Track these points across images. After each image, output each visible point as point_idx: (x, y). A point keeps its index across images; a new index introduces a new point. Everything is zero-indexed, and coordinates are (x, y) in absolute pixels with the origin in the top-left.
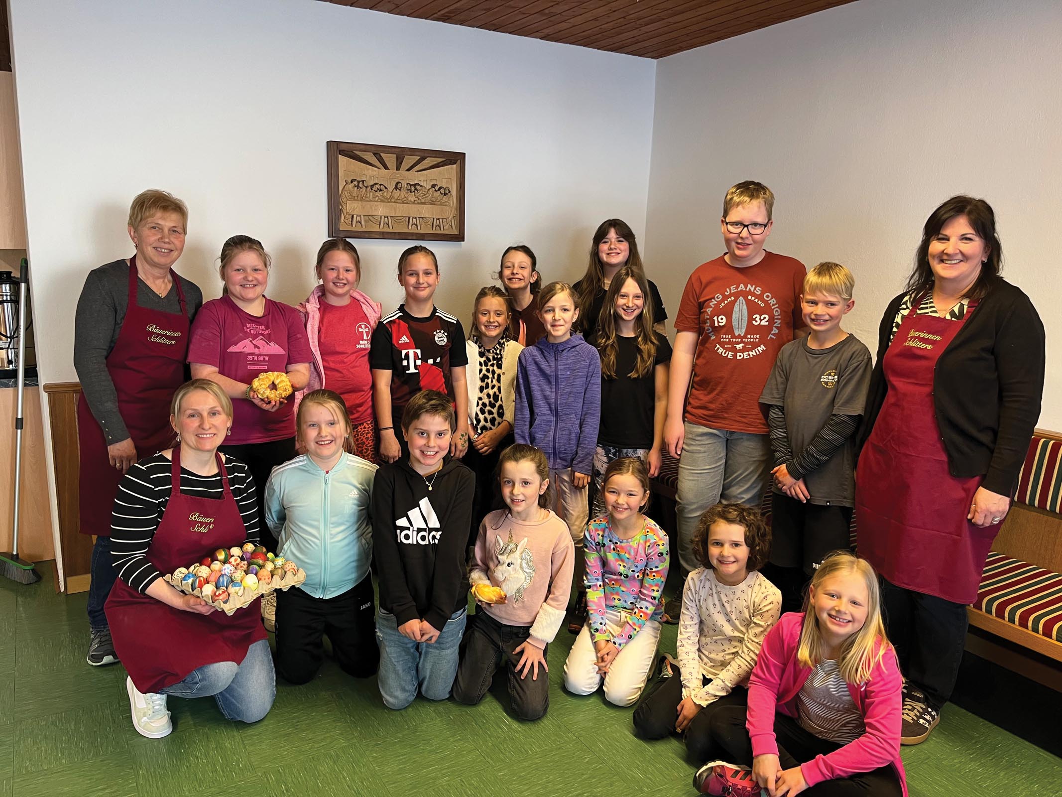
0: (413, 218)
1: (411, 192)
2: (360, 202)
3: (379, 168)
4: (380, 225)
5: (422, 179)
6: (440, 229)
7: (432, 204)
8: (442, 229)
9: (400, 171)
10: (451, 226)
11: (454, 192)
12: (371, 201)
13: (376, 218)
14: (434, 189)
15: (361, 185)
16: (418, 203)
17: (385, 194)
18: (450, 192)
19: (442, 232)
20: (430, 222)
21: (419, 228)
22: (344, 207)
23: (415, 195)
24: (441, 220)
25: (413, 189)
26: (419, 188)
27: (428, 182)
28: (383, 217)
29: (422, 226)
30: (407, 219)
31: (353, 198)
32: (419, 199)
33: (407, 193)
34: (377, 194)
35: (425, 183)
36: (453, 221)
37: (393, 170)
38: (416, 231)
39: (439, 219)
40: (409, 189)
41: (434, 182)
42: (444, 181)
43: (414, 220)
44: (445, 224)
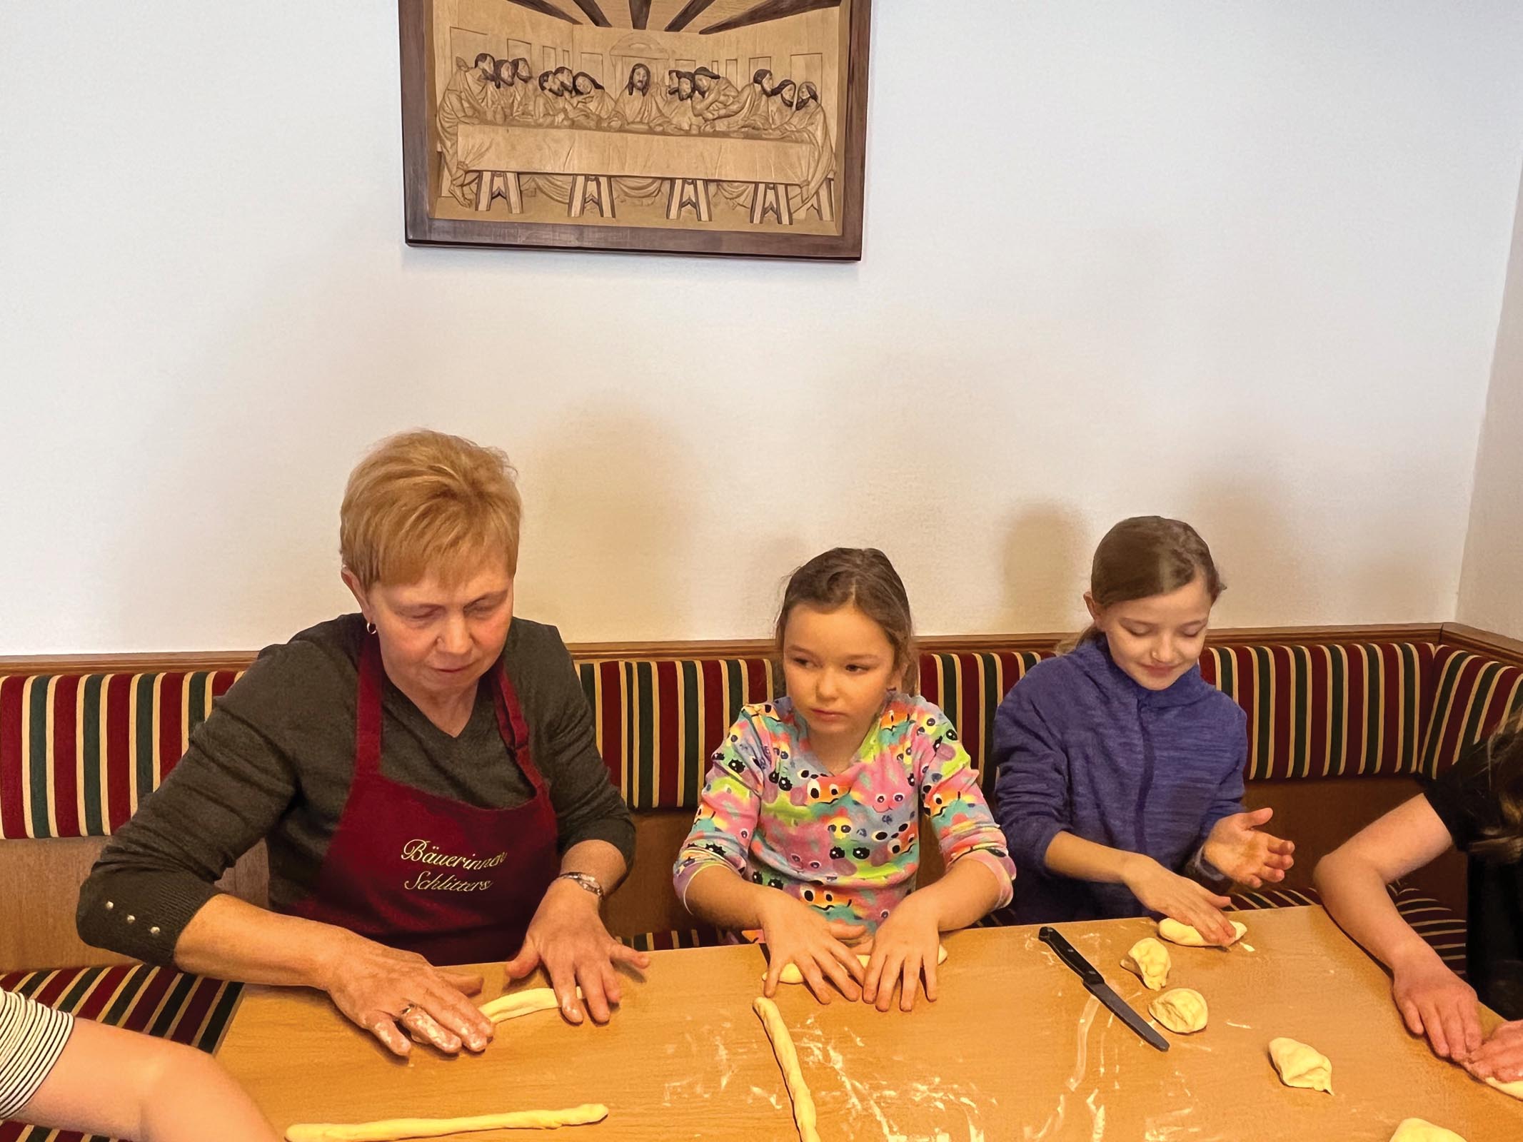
0: (685, 180)
2: (501, 130)
3: (575, 22)
4: (570, 205)
5: (724, 55)
6: (780, 222)
7: (747, 137)
8: (785, 219)
9: (647, 31)
10: (819, 211)
11: (831, 99)
12: (540, 126)
13: (559, 181)
14: (758, 87)
15: (505, 73)
16: (701, 134)
17: (592, 106)
18: (814, 97)
19: (785, 228)
20: (745, 199)
21: (705, 216)
22: (448, 144)
23: (693, 108)
24: (781, 189)
25: (686, 86)
27: (742, 64)
28: (581, 180)
29: (714, 211)
30: (667, 185)
31: (478, 116)
32: (706, 120)
33: (668, 103)
34: (561, 103)
35: (731, 68)
36: (824, 193)
37: (622, 29)
38: (692, 226)
39: (774, 187)
40: (677, 90)
41: (762, 66)
42: (800, 62)
43: (689, 189)
44: (795, 202)
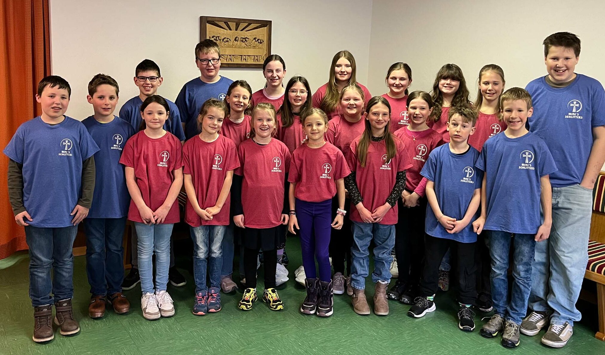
1: (243, 42)
3: (227, 30)
4: (227, 60)
5: (249, 35)
7: (253, 48)
8: (259, 61)
9: (237, 31)
10: (264, 60)
11: (265, 42)
12: (223, 47)
13: (225, 56)
14: (255, 40)
15: (217, 39)
16: (246, 48)
17: (230, 43)
18: (263, 41)
20: (253, 58)
23: (245, 44)
24: (258, 56)
25: (244, 40)
26: (247, 39)
27: (252, 36)
28: (229, 56)
29: (248, 60)
30: (241, 56)
32: (247, 45)
33: (241, 43)
34: (226, 43)
37: (234, 31)
38: (245, 63)
41: (255, 37)
42: (261, 36)
43: (245, 57)
44: (260, 59)
